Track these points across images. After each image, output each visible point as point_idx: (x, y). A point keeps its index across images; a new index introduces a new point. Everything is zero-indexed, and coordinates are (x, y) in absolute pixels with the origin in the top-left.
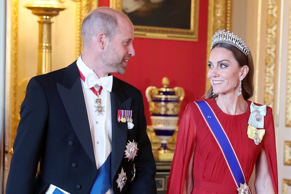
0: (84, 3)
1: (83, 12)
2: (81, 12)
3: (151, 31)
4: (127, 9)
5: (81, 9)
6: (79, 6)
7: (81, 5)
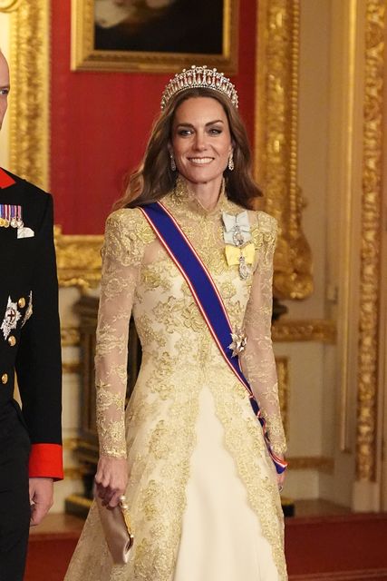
0: (25, 13)
1: (22, 29)
2: (18, 30)
3: (148, 60)
4: (104, 22)
5: (19, 24)
6: (15, 20)
7: (18, 17)
